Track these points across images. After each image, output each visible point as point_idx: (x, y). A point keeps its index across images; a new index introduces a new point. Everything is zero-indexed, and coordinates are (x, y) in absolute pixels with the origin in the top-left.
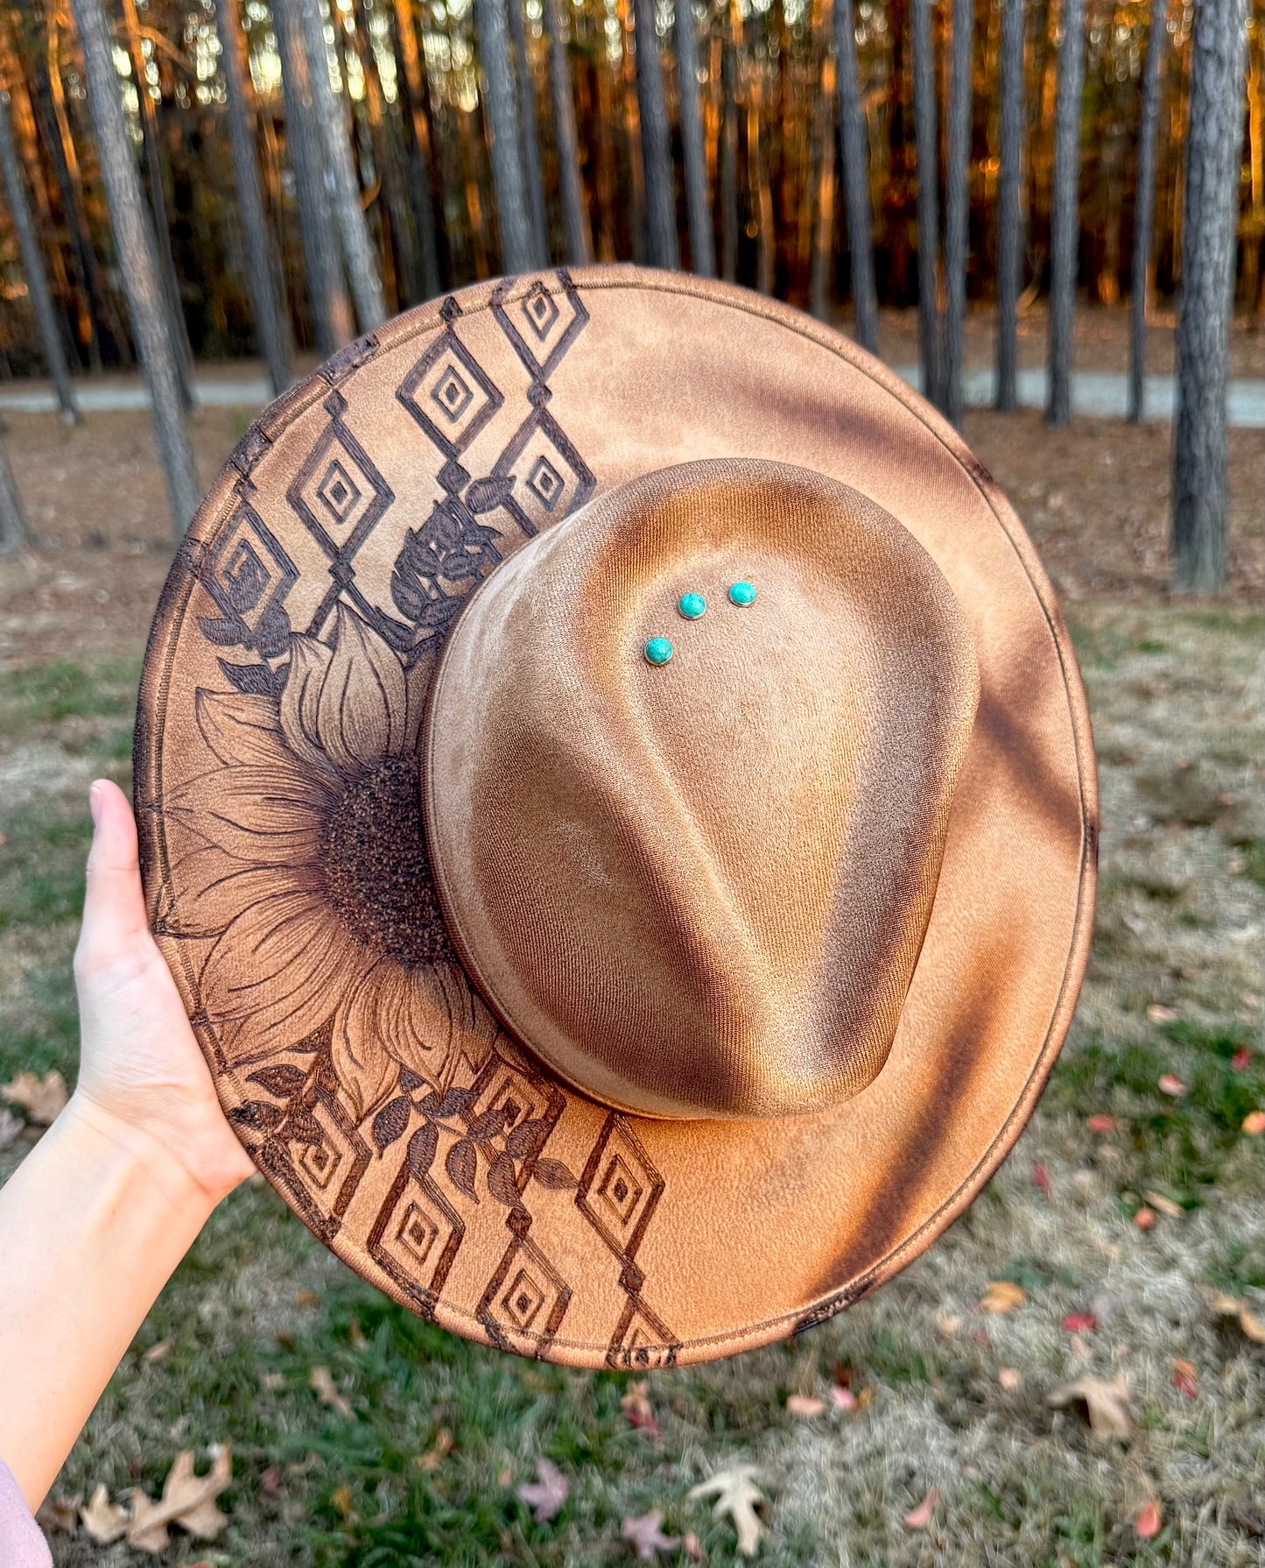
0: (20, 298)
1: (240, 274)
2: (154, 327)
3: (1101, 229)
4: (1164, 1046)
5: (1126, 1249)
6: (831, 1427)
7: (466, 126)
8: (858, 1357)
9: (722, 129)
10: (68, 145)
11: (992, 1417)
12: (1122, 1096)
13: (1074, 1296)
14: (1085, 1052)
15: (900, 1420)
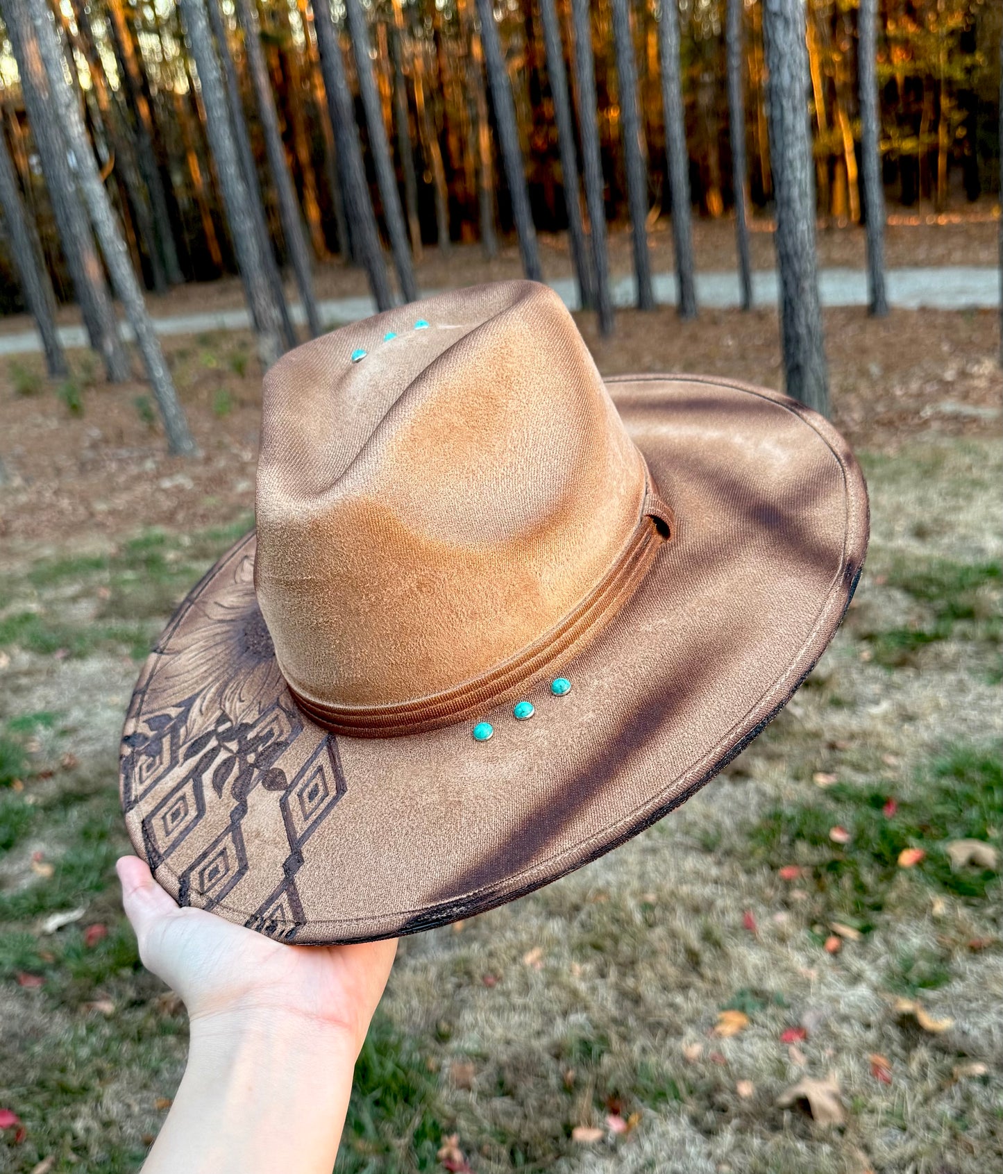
3: (705, 158)
4: (831, 805)
5: (821, 971)
6: (609, 1149)
7: (181, 106)
8: (623, 1088)
9: (394, 96)
11: (735, 1122)
12: (802, 848)
13: (787, 1014)
14: (770, 817)
15: (663, 1135)
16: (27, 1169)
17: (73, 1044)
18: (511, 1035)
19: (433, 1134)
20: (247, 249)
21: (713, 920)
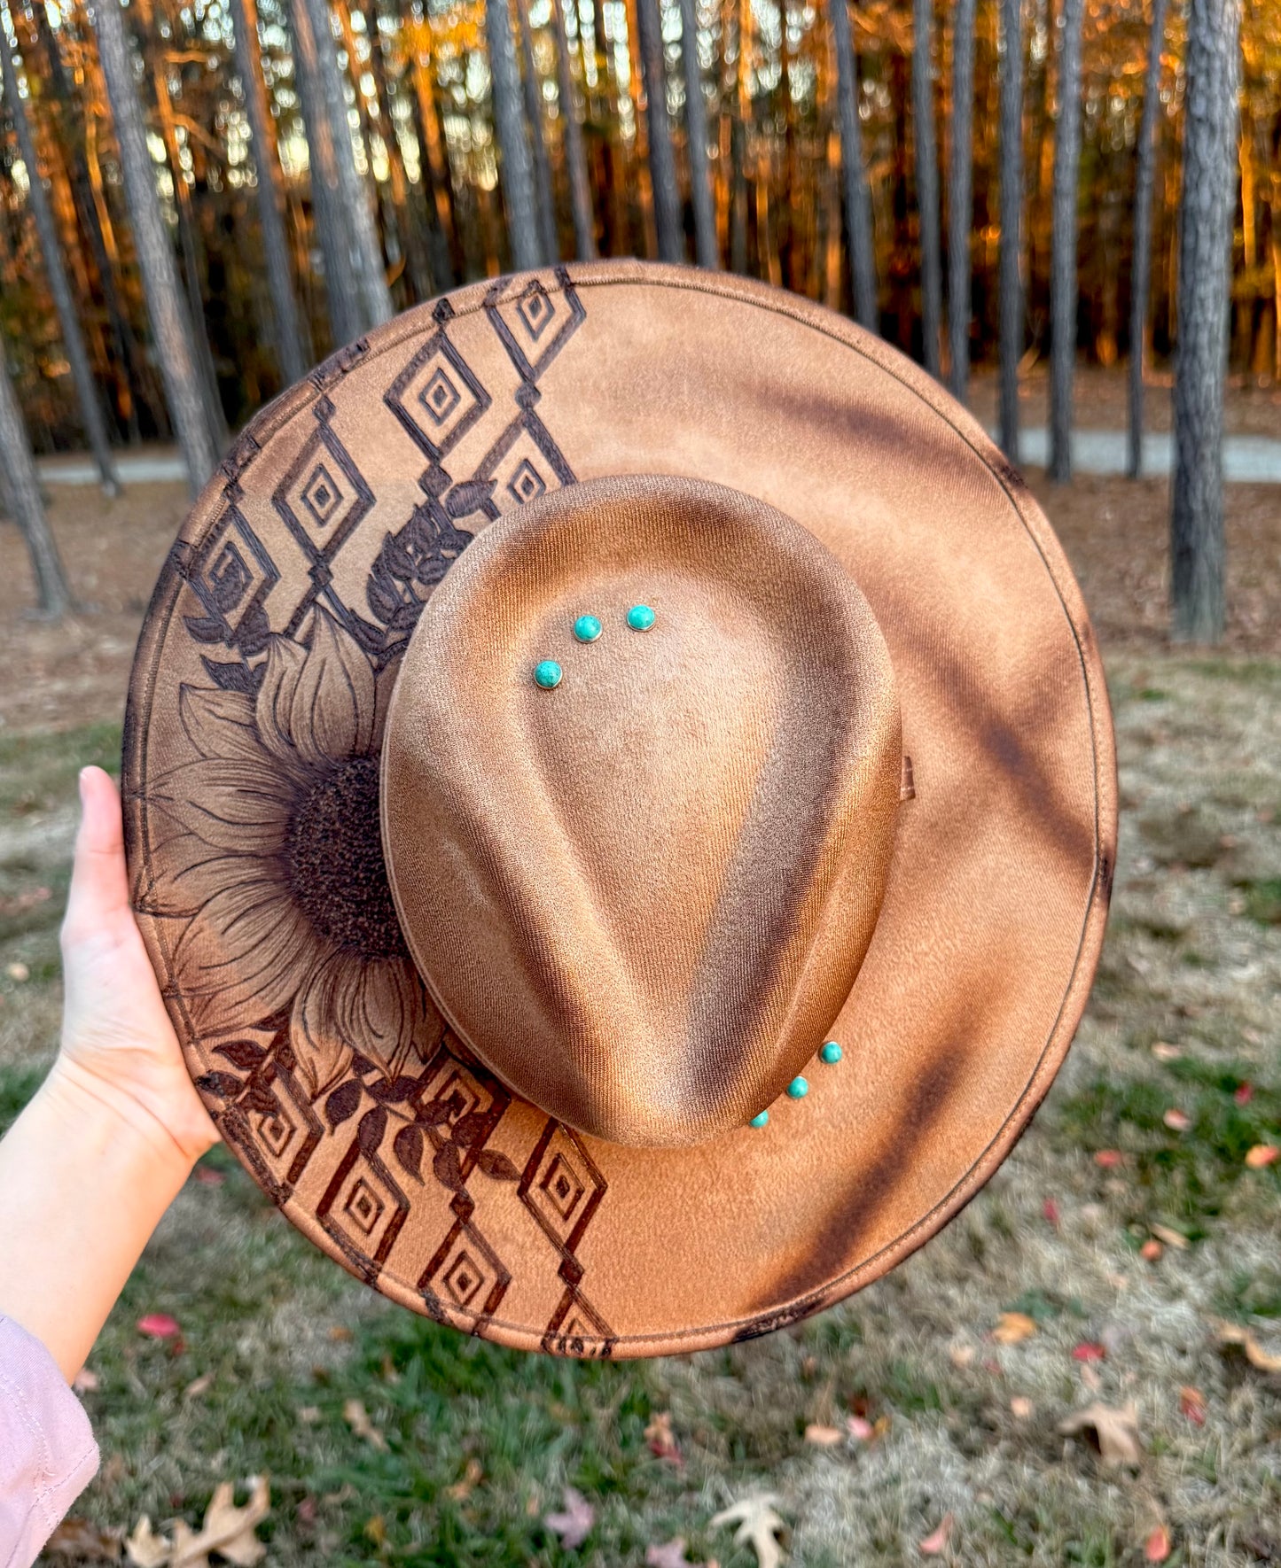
0: (62, 376)
1: (271, 350)
2: (188, 401)
3: (1099, 293)
4: (1169, 1082)
5: (1134, 1280)
6: (848, 1455)
8: (874, 1387)
9: (732, 203)
10: (107, 228)
12: (1128, 1131)
13: (1085, 1327)
14: (1092, 1089)
15: (915, 1448)
16: (182, 1385)
17: (250, 1253)
19: (641, 1409)
21: (1005, 1204)
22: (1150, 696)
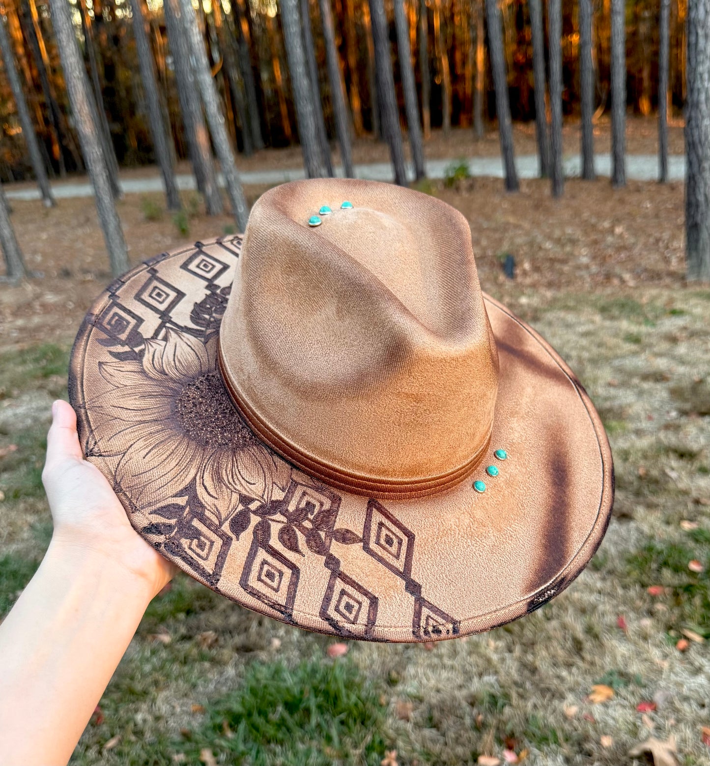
0: (18, 134)
1: (144, 116)
2: (94, 148)
3: (640, 71)
4: (691, 544)
5: (672, 663)
7: (271, 26)
8: (518, 731)
9: (419, 22)
10: (42, 45)
11: (597, 764)
12: (667, 573)
13: (643, 692)
14: (645, 549)
16: (102, 742)
17: (141, 661)
18: (441, 686)
19: (379, 750)
20: (307, 125)
21: (595, 619)
22: (674, 313)
